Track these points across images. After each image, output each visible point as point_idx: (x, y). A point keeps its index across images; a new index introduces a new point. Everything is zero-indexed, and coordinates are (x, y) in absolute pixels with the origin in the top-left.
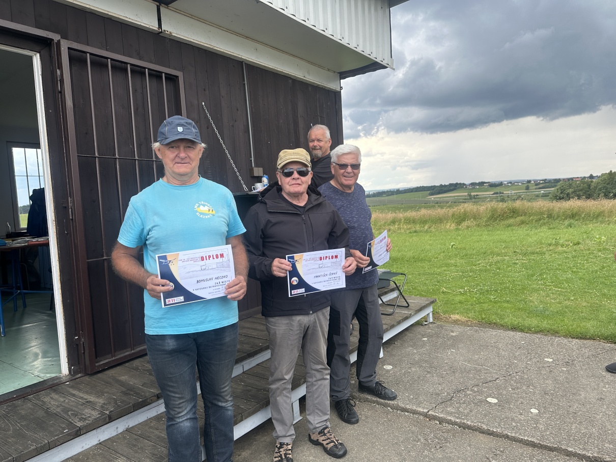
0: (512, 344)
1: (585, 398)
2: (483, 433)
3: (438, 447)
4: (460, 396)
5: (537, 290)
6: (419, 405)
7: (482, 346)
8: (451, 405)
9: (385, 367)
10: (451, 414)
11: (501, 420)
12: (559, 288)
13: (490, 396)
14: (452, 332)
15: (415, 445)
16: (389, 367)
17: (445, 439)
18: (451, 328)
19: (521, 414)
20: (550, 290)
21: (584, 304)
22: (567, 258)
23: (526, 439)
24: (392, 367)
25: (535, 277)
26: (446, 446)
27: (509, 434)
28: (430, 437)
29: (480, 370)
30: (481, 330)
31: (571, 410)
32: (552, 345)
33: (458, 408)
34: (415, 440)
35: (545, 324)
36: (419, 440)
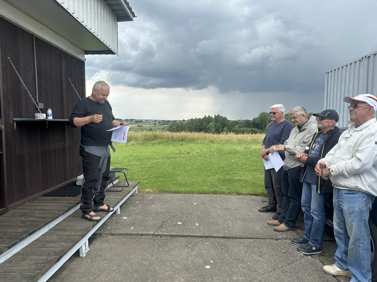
0: (178, 199)
1: (213, 216)
2: (180, 237)
3: (165, 246)
4: (165, 224)
5: (179, 175)
6: (149, 231)
7: (166, 202)
8: (163, 228)
9: (123, 218)
10: (165, 232)
11: (186, 230)
12: (188, 173)
13: (178, 222)
14: (149, 197)
15: (155, 248)
16: (126, 218)
17: (167, 242)
18: (148, 196)
19: (193, 226)
20: (185, 174)
21: (200, 180)
22: (187, 160)
23: (198, 235)
24: (127, 218)
25: (176, 169)
26: (168, 245)
27: (191, 235)
28: (160, 243)
29: (169, 212)
30: (163, 195)
31: (210, 222)
32: (194, 198)
33: (167, 229)
34: (154, 246)
35: (188, 189)
36: (155, 245)
